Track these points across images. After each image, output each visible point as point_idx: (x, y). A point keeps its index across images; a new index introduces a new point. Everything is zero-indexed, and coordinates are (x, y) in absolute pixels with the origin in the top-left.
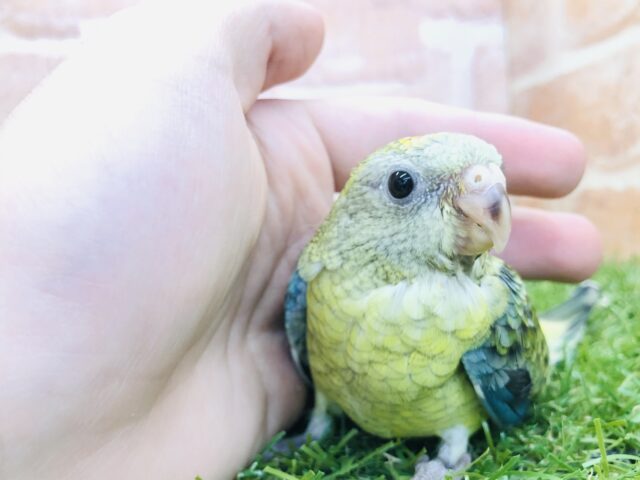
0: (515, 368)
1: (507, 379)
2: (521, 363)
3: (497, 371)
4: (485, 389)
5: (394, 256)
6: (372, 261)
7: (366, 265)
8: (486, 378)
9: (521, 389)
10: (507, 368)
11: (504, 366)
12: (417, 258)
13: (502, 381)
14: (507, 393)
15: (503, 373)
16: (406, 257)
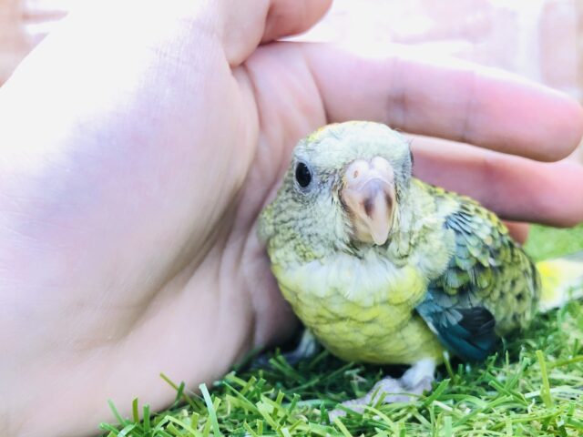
0: (470, 307)
1: (460, 317)
2: (475, 301)
3: (447, 310)
4: (437, 326)
5: (306, 238)
6: (292, 238)
7: (288, 241)
8: (436, 316)
9: (479, 326)
10: (459, 307)
11: (454, 305)
12: (322, 241)
13: (455, 319)
14: (462, 330)
15: (454, 311)
16: (314, 239)
